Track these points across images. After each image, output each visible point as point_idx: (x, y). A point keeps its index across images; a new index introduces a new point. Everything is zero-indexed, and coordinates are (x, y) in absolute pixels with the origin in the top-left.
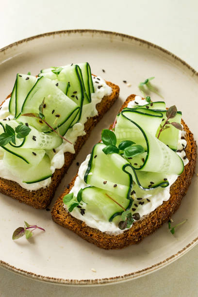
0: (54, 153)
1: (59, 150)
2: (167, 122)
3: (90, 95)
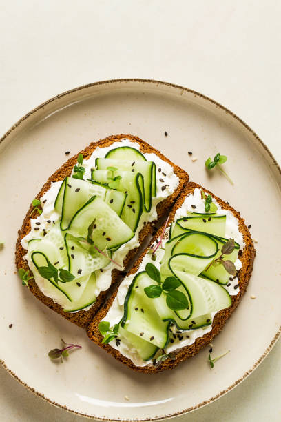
0: (101, 273)
1: (106, 270)
2: (221, 258)
3: (150, 200)
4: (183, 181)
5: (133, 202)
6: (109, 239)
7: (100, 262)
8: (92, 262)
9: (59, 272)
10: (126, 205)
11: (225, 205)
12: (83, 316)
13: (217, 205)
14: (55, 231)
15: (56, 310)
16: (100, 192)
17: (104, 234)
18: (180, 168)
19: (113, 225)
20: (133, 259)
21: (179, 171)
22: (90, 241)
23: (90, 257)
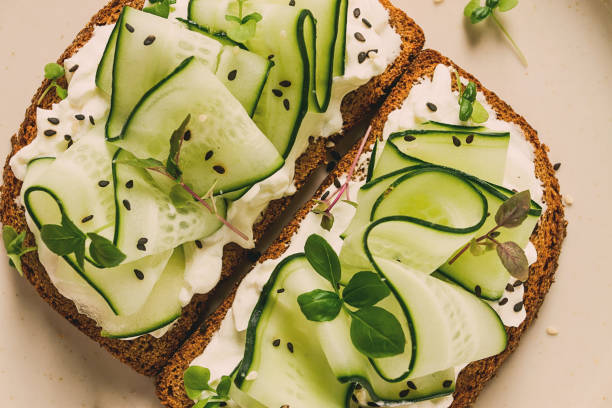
0: (198, 250)
1: (211, 244)
2: (493, 234)
3: (329, 83)
4: (409, 47)
5: (286, 84)
6: (220, 169)
7: (196, 224)
8: (176, 223)
9: (88, 242)
10: (268, 89)
11: (504, 111)
12: (150, 348)
13: (488, 107)
14: (93, 142)
15: (85, 330)
16: (205, 51)
17: (209, 155)
18: (405, 16)
19: (233, 134)
20: (277, 221)
21: (401, 21)
22: (174, 170)
23: (173, 209)
